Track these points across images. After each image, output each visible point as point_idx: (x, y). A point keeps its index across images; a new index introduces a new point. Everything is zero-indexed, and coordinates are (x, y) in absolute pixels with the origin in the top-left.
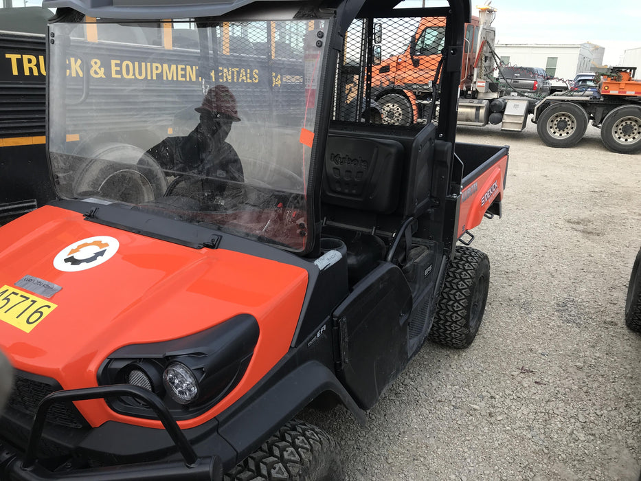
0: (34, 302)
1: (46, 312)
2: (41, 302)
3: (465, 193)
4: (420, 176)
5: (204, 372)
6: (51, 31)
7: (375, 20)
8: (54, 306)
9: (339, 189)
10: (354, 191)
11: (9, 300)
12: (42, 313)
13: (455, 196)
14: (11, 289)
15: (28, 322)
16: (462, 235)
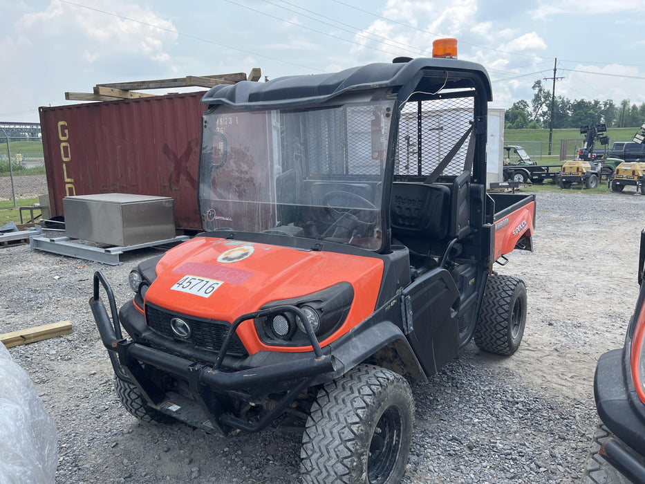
0: (208, 282)
1: (216, 287)
2: (212, 282)
3: (498, 224)
4: (462, 209)
5: (322, 311)
6: (205, 120)
7: (422, 102)
8: (221, 283)
9: (401, 222)
10: (413, 224)
11: (191, 283)
12: (214, 288)
13: (489, 225)
14: (191, 277)
15: (205, 293)
16: (498, 258)
